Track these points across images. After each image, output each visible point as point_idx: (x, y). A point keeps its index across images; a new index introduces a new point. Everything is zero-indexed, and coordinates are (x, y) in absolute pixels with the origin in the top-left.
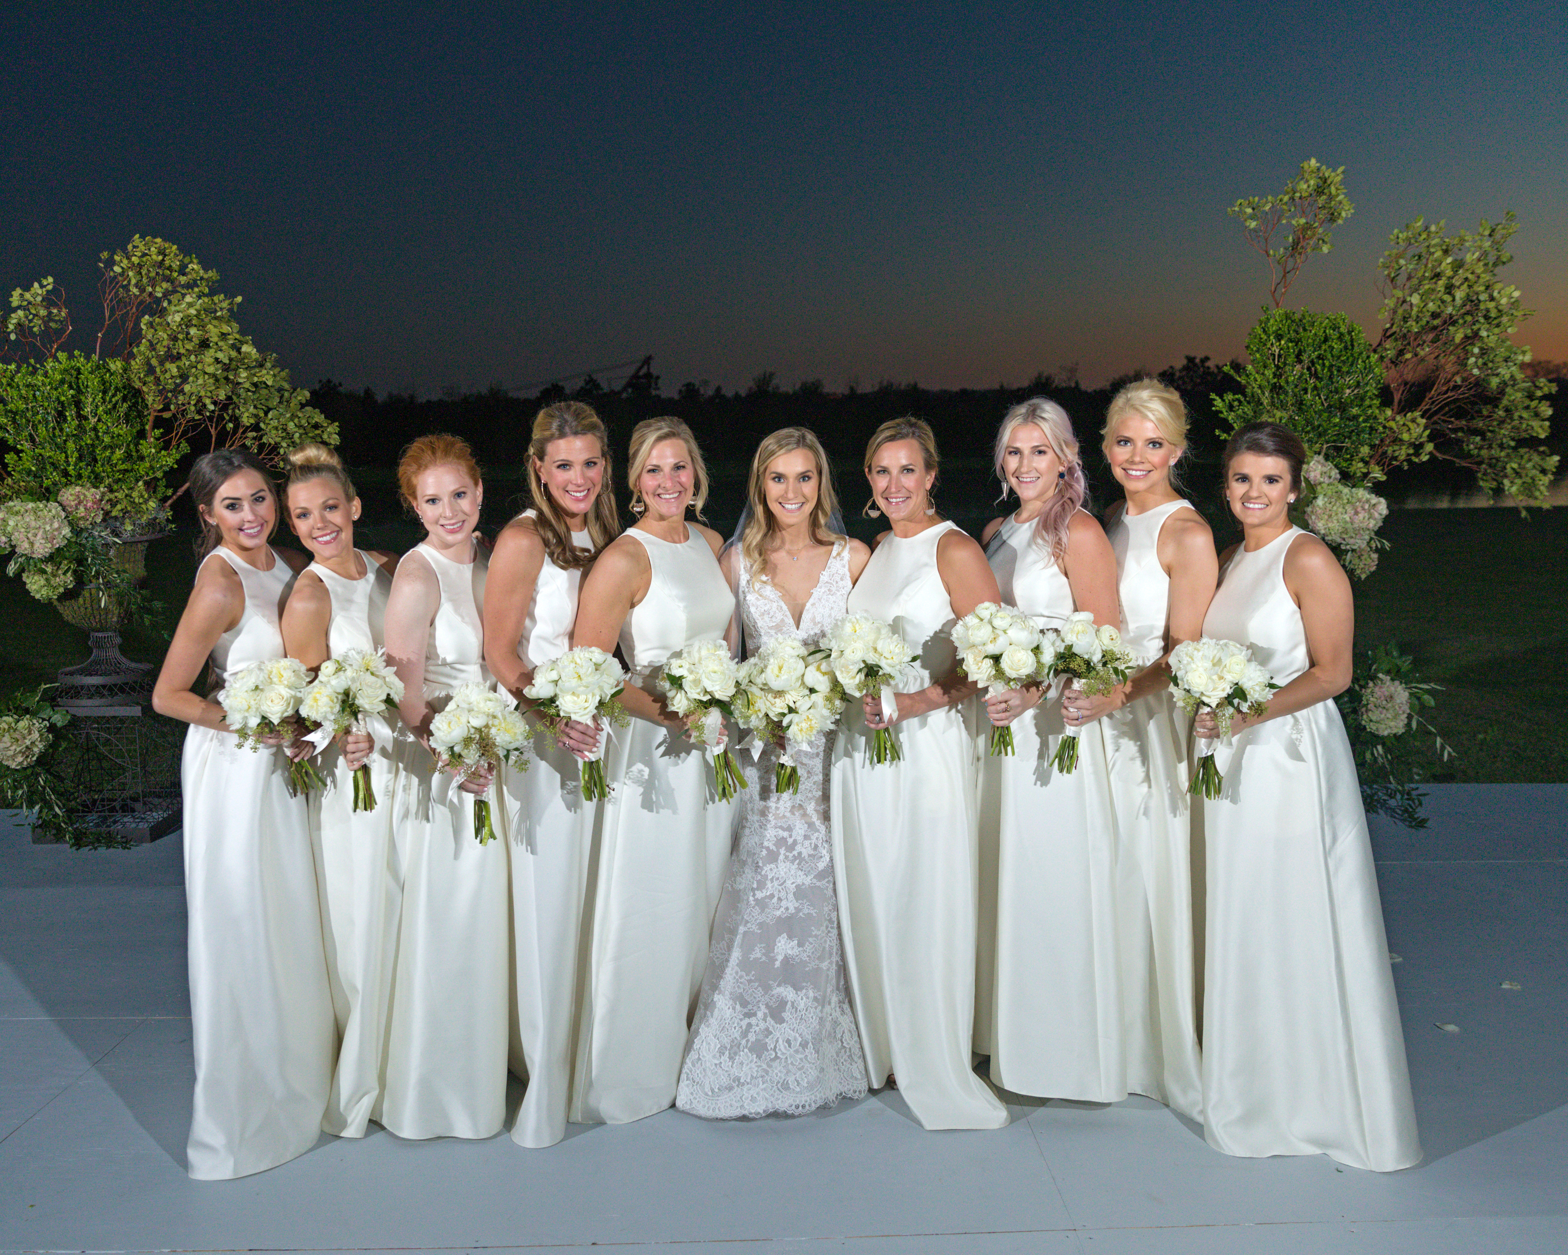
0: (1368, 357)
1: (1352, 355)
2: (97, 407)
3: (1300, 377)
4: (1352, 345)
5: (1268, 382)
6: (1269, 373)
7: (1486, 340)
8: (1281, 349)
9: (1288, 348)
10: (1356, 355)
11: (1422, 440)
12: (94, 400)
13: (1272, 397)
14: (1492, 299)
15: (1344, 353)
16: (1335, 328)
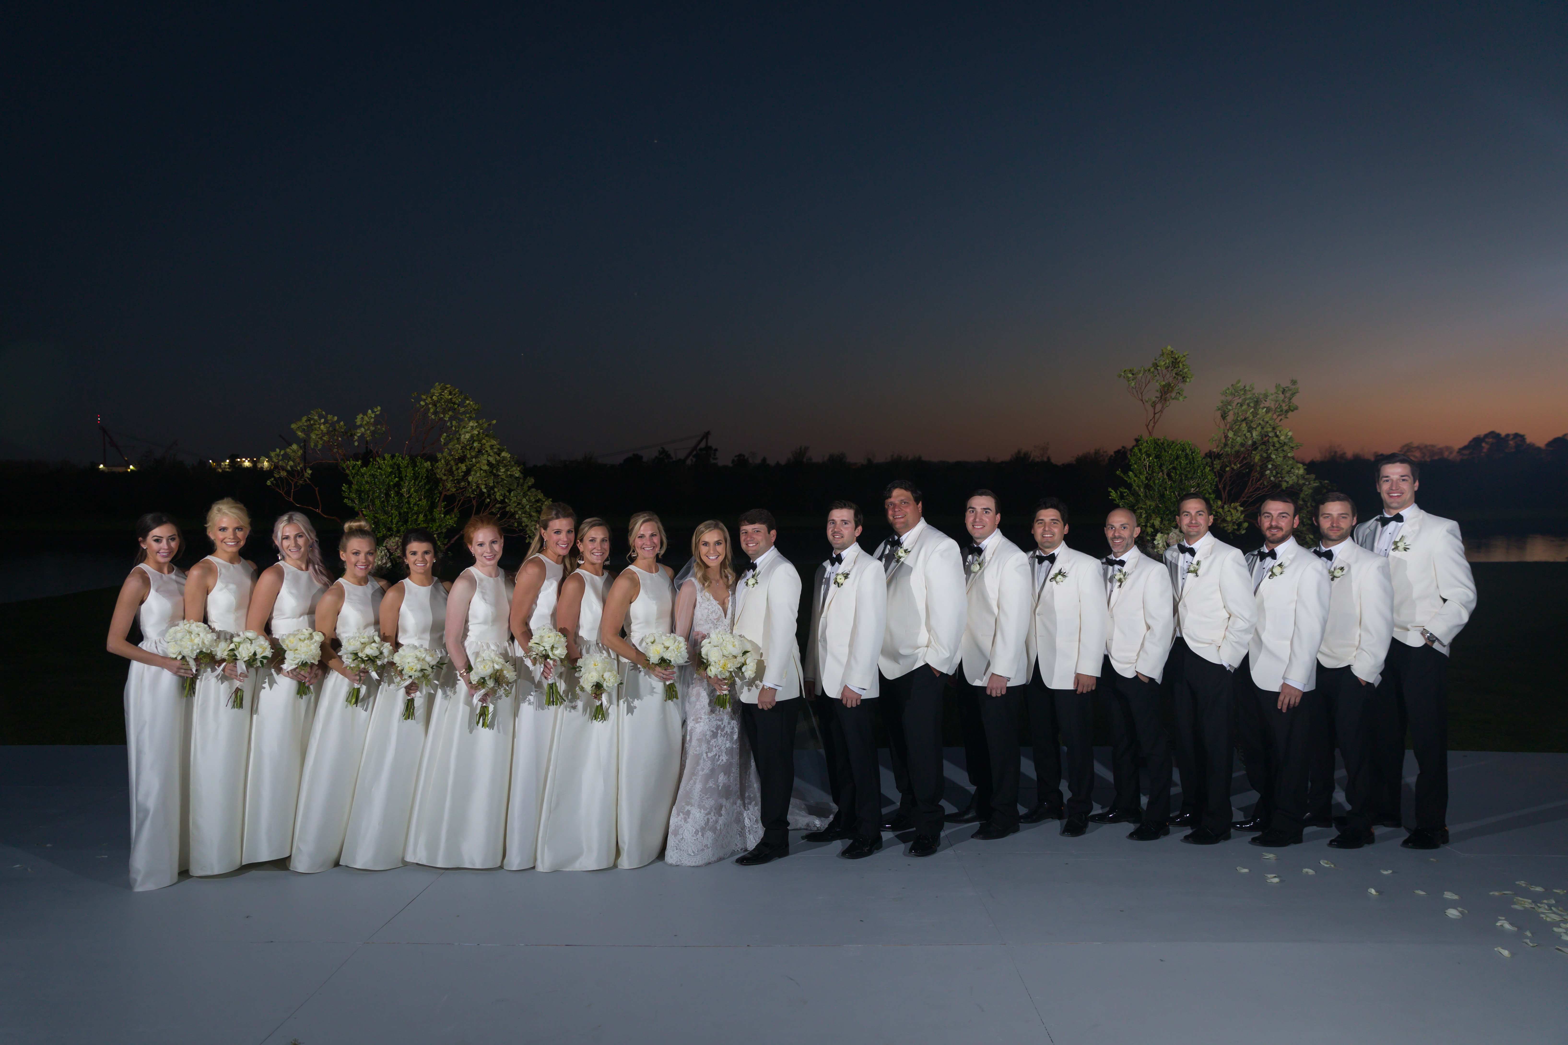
0: (1204, 468)
1: (1194, 467)
2: (410, 489)
3: (1163, 480)
4: (1194, 462)
5: (1142, 483)
6: (1143, 477)
7: (1276, 460)
8: (1150, 463)
9: (1154, 462)
10: (1196, 468)
11: (1240, 521)
12: (409, 483)
13: (1146, 492)
14: (1277, 436)
15: (1189, 465)
16: (1183, 450)
